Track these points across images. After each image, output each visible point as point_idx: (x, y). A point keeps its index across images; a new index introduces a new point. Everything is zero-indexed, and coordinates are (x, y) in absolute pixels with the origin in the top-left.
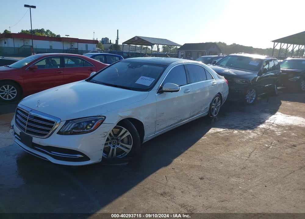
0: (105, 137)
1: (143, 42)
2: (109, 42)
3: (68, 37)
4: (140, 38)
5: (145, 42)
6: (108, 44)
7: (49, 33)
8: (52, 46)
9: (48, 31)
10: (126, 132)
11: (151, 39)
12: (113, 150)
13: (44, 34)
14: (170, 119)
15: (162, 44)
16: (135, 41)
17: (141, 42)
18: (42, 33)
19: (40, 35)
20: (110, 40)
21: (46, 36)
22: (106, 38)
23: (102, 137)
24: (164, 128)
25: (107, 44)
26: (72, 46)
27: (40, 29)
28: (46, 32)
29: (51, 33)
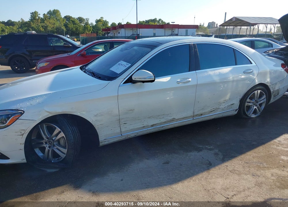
0: (22, 135)
1: (242, 22)
2: (216, 26)
3: (174, 24)
4: (238, 19)
5: (244, 22)
6: (215, 28)
7: (160, 22)
8: (155, 33)
9: (160, 20)
10: (60, 132)
11: (252, 18)
12: (49, 151)
13: (156, 23)
14: (149, 118)
15: (264, 22)
16: (233, 23)
17: (240, 23)
18: (154, 22)
19: (153, 24)
20: (217, 24)
21: (158, 24)
22: (213, 22)
23: (18, 135)
24: (139, 129)
25: (213, 28)
26: (173, 32)
27: (154, 19)
28: (159, 21)
29: (162, 21)
